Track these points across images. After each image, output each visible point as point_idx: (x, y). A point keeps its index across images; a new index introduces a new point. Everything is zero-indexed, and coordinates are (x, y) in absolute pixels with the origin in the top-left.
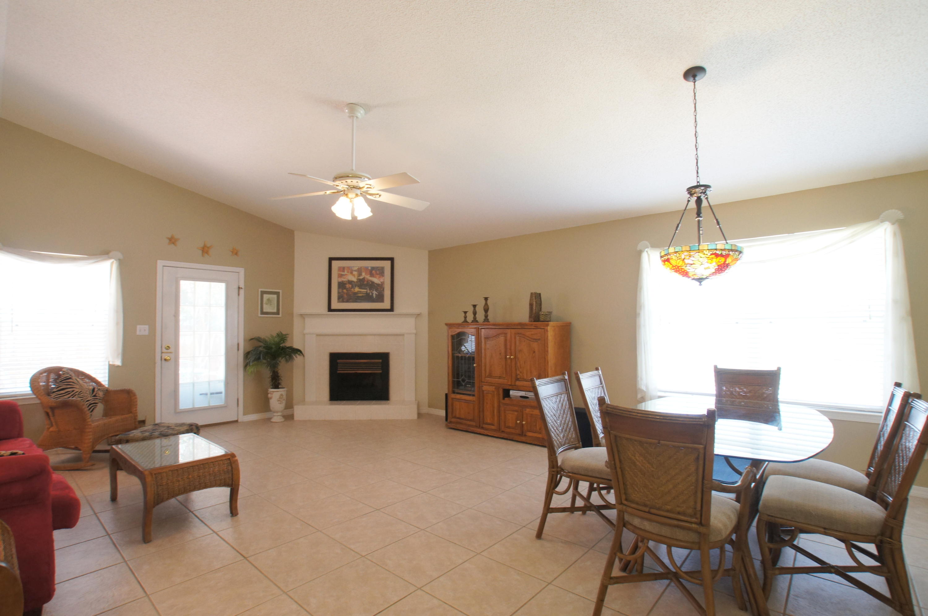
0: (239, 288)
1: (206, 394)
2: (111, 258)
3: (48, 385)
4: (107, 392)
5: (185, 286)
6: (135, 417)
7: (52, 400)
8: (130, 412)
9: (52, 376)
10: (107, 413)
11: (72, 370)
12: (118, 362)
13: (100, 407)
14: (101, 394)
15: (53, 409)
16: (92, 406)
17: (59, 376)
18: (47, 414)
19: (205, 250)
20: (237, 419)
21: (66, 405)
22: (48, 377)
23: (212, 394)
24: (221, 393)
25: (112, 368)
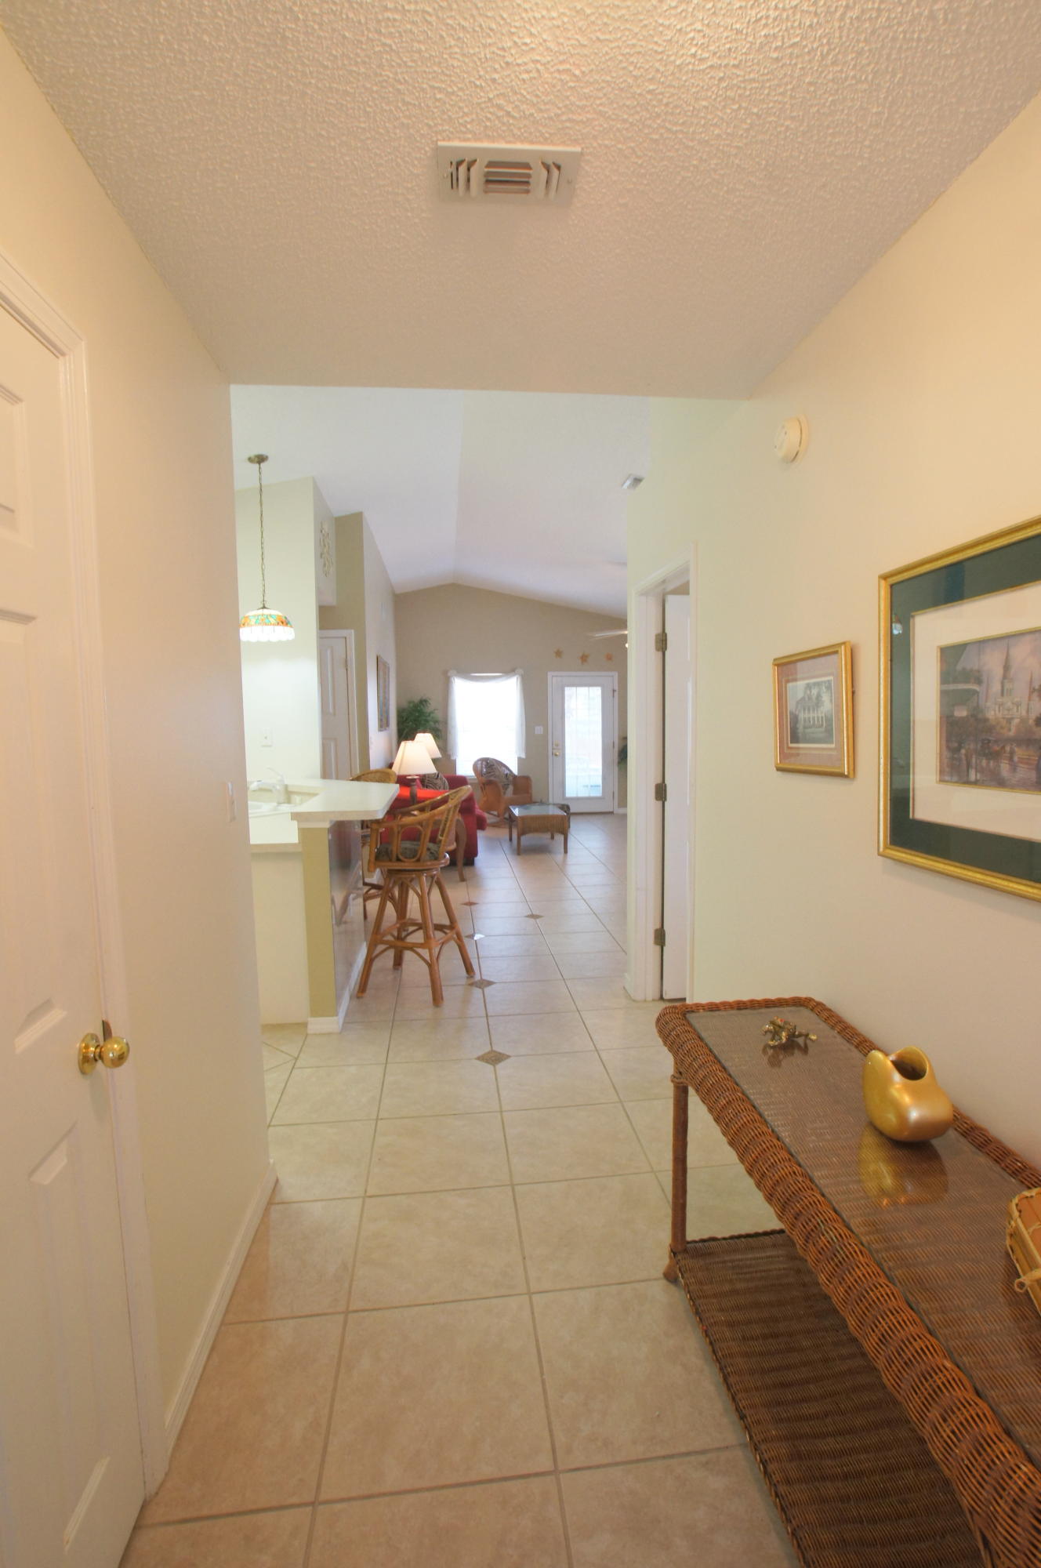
0: (614, 691)
1: (587, 786)
2: (516, 674)
3: (482, 770)
4: (515, 777)
5: (568, 691)
6: (531, 798)
7: (484, 779)
8: (528, 792)
9: (484, 763)
10: (515, 792)
11: (496, 761)
12: (523, 756)
13: (511, 789)
14: (511, 778)
15: (484, 784)
16: (506, 787)
17: (487, 763)
18: (481, 788)
19: (584, 658)
20: (611, 810)
21: (489, 783)
22: (482, 764)
23: (592, 786)
24: (598, 786)
25: (520, 759)
